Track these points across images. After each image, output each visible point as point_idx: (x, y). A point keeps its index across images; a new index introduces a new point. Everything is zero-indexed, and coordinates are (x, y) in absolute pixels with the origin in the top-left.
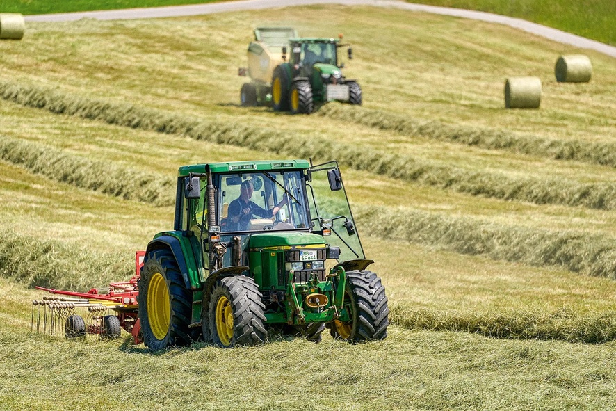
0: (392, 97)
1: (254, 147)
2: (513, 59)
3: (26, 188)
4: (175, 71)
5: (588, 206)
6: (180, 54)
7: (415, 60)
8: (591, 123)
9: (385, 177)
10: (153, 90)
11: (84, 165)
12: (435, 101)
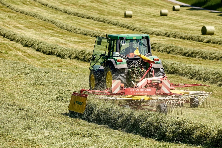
0: (138, 13)
1: (104, 22)
2: (165, 6)
3: (52, 29)
4: (97, 7)
5: (166, 36)
6: (99, 3)
7: (146, 6)
8: (177, 19)
9: (128, 29)
10: (91, 10)
11: (65, 25)
12: (147, 14)
